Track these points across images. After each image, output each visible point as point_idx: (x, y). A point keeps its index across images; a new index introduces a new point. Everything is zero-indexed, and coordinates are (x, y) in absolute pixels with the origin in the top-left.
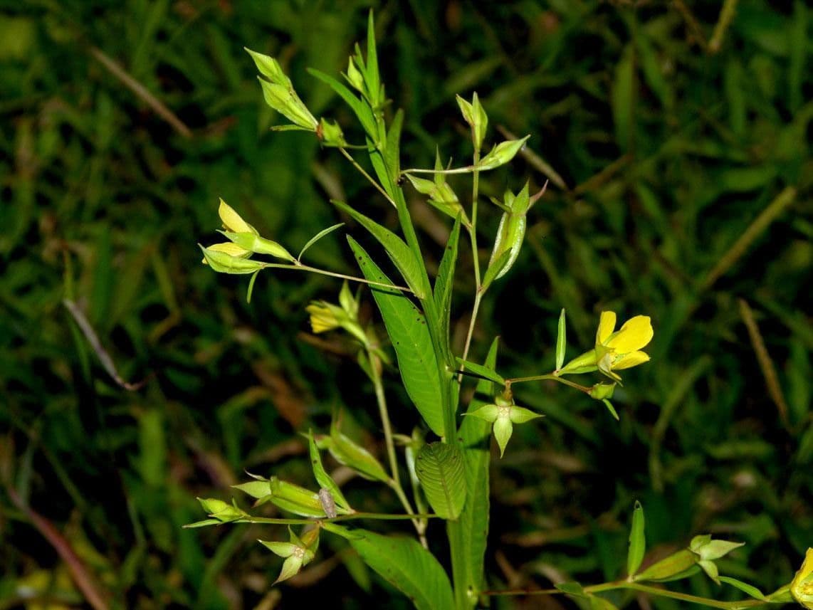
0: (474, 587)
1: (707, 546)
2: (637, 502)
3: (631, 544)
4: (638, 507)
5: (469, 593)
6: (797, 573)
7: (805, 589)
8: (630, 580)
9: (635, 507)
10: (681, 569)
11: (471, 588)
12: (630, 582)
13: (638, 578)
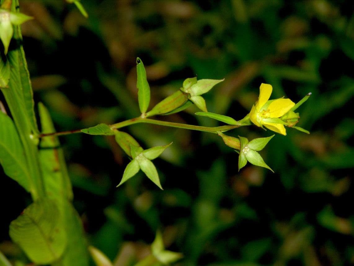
0: (34, 132)
1: (195, 85)
2: (138, 58)
3: (139, 90)
4: (139, 62)
5: (31, 137)
6: (256, 102)
7: (263, 114)
8: (143, 116)
9: (137, 63)
10: (180, 105)
11: (32, 133)
12: (143, 117)
13: (150, 114)
